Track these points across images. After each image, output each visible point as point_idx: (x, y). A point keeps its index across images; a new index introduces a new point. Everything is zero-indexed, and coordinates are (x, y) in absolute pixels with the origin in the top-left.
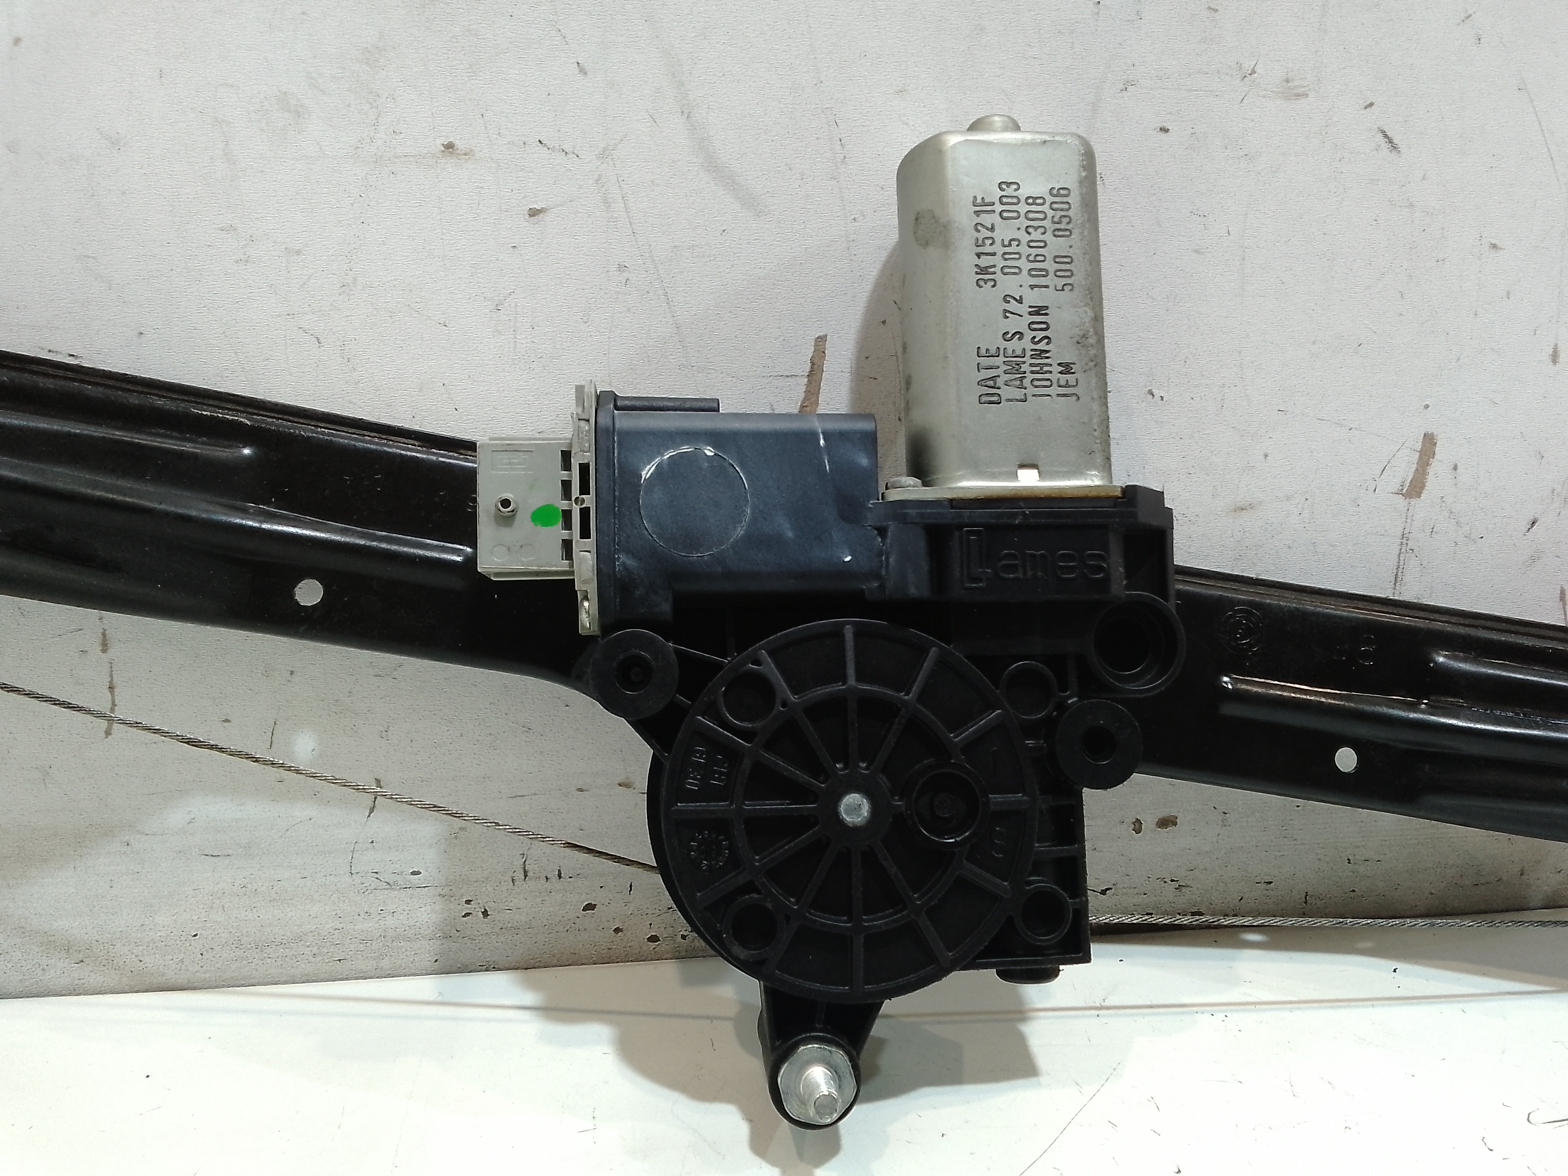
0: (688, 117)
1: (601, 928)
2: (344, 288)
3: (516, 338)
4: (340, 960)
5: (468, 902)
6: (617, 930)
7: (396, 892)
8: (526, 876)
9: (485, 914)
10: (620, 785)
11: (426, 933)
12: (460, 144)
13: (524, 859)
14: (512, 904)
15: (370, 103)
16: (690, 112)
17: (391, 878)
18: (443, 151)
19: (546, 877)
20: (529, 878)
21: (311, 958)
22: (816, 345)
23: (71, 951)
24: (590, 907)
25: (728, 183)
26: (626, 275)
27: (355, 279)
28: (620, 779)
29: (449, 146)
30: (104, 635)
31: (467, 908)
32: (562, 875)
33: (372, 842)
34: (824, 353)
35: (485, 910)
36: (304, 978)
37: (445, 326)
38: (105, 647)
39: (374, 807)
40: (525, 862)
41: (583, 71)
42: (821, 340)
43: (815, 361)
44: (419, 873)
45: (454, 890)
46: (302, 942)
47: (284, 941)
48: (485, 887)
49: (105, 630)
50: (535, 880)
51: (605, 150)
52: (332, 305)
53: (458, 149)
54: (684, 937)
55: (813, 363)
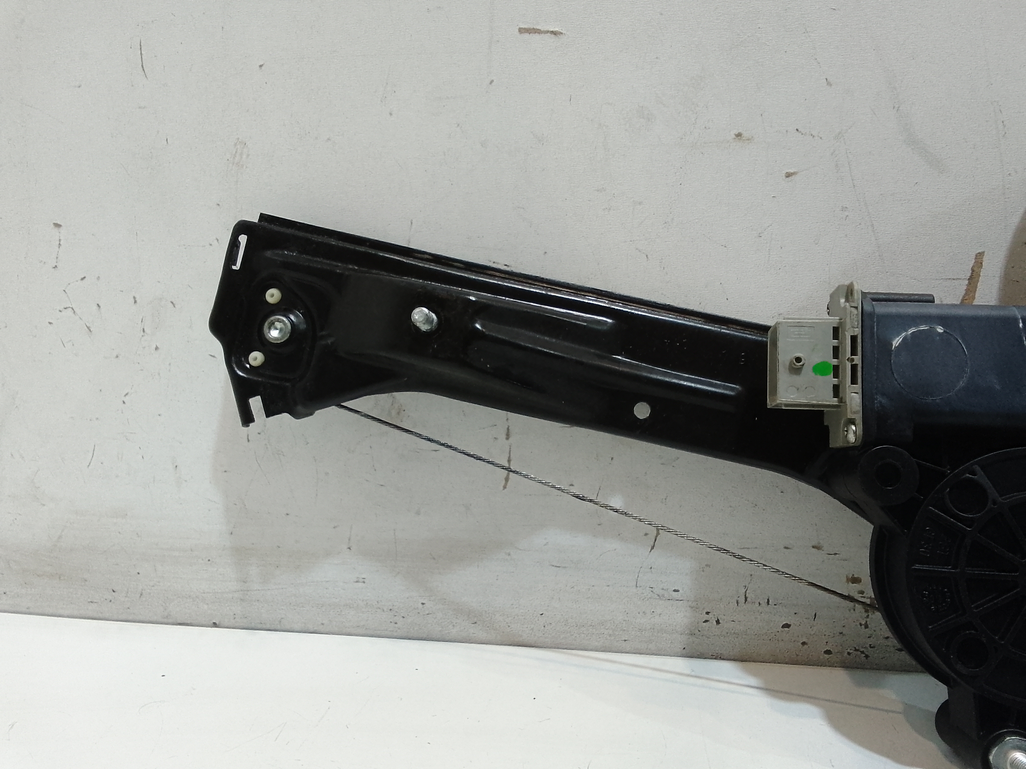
0: (898, 110)
1: (792, 641)
2: (665, 224)
3: (770, 254)
4: (625, 640)
5: (708, 613)
6: (804, 643)
7: (663, 601)
8: (746, 600)
9: (718, 622)
10: (813, 547)
11: (679, 630)
12: (745, 134)
13: (746, 589)
14: (735, 618)
15: (692, 111)
16: (899, 107)
17: (661, 592)
18: (735, 138)
19: (759, 603)
20: (748, 602)
21: (608, 637)
22: (976, 258)
23: (470, 616)
24: (787, 626)
25: (922, 152)
26: (846, 213)
27: (673, 219)
28: (814, 543)
29: (739, 135)
30: (508, 429)
31: (706, 617)
32: (770, 603)
33: (651, 568)
34: (981, 263)
35: (718, 619)
36: (603, 649)
37: (725, 247)
38: (508, 436)
39: (654, 546)
40: (746, 591)
41: (829, 84)
42: (979, 256)
43: (975, 269)
44: (678, 591)
45: (699, 604)
46: (604, 626)
47: (593, 624)
48: (719, 604)
49: (509, 426)
50: (752, 604)
51: (840, 133)
52: (657, 235)
53: (744, 137)
54: (849, 654)
55: (973, 271)
